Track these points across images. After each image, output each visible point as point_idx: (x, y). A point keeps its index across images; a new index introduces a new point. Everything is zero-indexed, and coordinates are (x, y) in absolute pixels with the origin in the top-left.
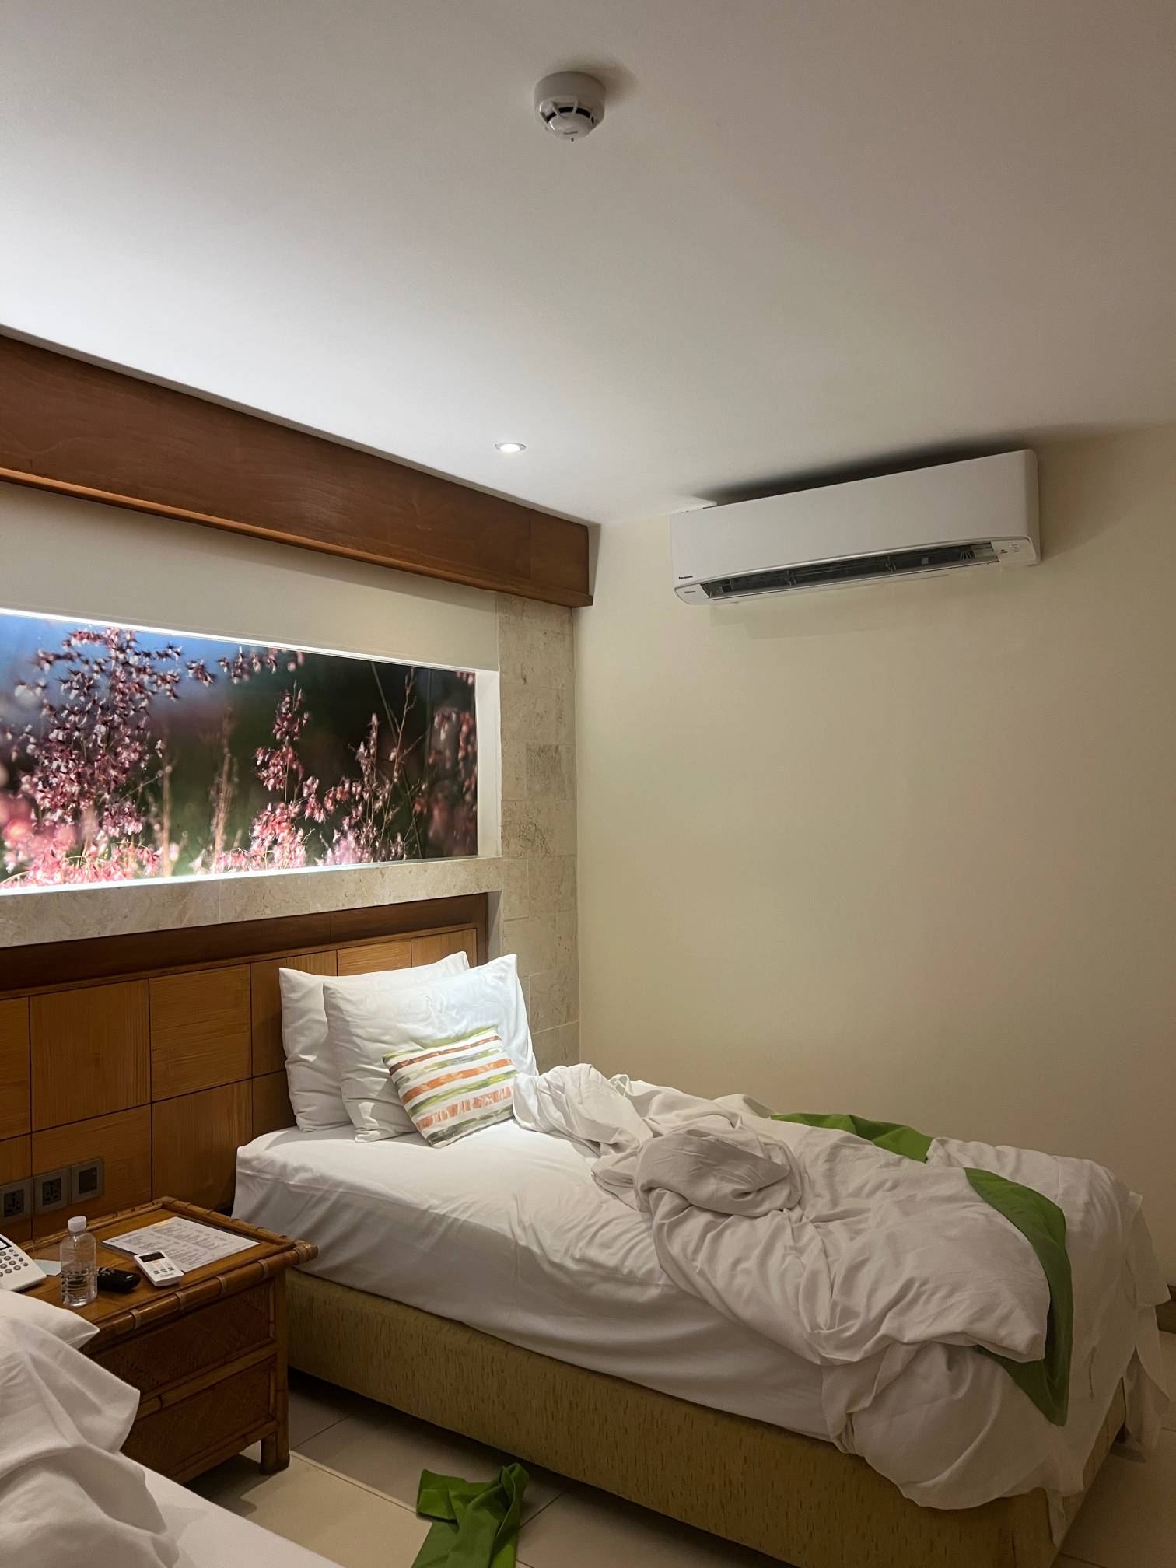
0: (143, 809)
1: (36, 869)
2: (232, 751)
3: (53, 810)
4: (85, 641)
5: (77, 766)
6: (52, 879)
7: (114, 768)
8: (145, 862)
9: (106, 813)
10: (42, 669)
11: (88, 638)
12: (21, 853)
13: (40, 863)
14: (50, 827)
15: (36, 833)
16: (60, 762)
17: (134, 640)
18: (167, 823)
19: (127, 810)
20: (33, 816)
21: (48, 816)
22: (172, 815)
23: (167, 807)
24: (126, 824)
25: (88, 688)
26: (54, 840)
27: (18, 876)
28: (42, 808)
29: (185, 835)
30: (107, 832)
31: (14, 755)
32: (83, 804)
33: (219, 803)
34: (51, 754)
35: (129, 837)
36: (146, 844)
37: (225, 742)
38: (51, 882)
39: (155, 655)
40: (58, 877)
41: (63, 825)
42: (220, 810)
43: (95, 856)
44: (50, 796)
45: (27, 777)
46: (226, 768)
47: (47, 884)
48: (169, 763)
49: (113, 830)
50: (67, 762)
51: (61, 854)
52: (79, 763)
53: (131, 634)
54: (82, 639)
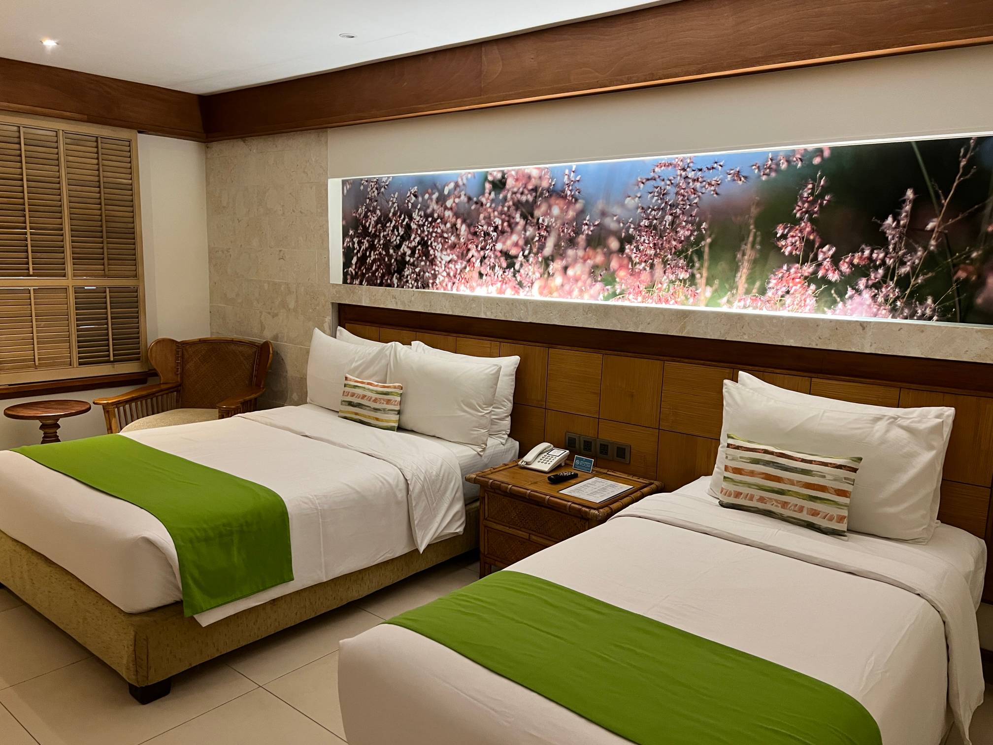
0: (691, 264)
1: (630, 293)
2: (756, 227)
3: (640, 263)
4: (663, 167)
5: (654, 239)
6: (637, 299)
7: (675, 240)
8: (689, 296)
9: (668, 266)
10: (639, 187)
11: (665, 166)
12: (623, 285)
13: (632, 290)
14: (638, 272)
15: (631, 275)
16: (645, 237)
17: (692, 162)
18: (705, 274)
19: (680, 265)
20: (630, 266)
21: (638, 266)
22: (709, 269)
23: (706, 264)
24: (679, 273)
25: (663, 195)
26: (640, 279)
27: (621, 296)
28: (635, 262)
29: (717, 282)
30: (668, 277)
31: (623, 234)
32: (656, 260)
33: (743, 263)
34: (641, 233)
35: (681, 281)
36: (690, 285)
37: (752, 221)
38: (635, 301)
39: (705, 169)
40: (640, 299)
41: (645, 271)
42: (744, 268)
43: (660, 289)
44: (639, 256)
45: (629, 246)
46: (751, 239)
47: (634, 302)
48: (710, 236)
49: (672, 276)
50: (649, 237)
51: (642, 287)
52: (655, 238)
53: (690, 159)
54: (661, 167)
